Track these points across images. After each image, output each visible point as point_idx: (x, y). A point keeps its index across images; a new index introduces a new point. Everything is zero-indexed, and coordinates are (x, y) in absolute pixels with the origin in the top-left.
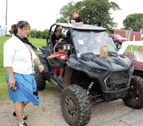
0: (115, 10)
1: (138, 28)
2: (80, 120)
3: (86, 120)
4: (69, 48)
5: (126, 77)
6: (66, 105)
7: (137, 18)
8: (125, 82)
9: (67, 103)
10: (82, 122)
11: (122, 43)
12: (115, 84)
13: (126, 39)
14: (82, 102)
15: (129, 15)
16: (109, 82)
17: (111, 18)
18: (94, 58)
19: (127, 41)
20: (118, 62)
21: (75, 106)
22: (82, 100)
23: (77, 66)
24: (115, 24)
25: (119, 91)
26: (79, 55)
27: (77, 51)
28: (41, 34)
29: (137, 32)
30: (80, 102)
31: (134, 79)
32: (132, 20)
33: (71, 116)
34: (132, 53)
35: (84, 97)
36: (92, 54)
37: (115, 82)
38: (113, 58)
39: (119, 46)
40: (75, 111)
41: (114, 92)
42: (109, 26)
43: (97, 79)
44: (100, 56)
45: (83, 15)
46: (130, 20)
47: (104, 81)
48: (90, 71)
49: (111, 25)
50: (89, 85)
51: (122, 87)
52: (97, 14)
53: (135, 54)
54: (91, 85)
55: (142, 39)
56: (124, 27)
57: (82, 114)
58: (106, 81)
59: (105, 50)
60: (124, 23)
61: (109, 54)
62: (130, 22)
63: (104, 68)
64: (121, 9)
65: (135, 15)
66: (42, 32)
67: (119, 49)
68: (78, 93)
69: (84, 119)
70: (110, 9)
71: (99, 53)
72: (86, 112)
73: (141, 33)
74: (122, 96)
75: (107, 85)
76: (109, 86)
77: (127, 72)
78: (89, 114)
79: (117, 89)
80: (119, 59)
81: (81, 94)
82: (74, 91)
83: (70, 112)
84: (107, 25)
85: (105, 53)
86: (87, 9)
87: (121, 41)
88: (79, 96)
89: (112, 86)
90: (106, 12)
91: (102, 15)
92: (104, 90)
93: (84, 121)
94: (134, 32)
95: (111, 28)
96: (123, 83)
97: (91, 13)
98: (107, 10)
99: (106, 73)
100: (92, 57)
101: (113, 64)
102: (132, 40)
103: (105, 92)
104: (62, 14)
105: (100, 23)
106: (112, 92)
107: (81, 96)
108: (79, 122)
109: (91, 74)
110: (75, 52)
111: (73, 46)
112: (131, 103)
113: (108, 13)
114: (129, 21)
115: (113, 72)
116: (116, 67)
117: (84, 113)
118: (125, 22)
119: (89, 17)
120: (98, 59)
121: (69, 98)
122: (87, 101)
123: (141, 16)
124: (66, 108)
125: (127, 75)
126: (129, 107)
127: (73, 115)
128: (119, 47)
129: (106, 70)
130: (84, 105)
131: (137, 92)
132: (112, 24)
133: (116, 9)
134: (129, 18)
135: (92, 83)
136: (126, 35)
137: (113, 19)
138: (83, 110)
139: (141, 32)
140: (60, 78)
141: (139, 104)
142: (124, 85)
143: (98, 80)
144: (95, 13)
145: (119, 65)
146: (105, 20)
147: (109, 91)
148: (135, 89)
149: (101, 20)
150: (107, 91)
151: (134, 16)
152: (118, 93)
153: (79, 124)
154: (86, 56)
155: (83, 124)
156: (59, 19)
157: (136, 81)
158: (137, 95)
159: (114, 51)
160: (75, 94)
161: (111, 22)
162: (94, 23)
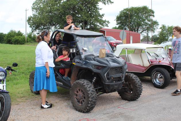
0: (105, 4)
1: (136, 27)
2: (89, 104)
3: (93, 104)
4: (74, 51)
5: (121, 73)
6: (75, 96)
7: (135, 14)
8: (120, 76)
9: (76, 94)
10: (90, 106)
11: (117, 46)
12: (113, 77)
13: (121, 41)
14: (90, 90)
15: (124, 10)
16: (109, 76)
17: (101, 14)
18: (96, 58)
19: (122, 43)
20: (114, 61)
21: (83, 95)
22: (89, 89)
23: (83, 65)
24: (106, 23)
25: (116, 83)
26: (83, 56)
27: (81, 54)
28: (5, 38)
29: (135, 31)
30: (88, 90)
31: (127, 75)
32: (128, 17)
33: (80, 104)
34: (127, 56)
35: (91, 87)
36: (93, 55)
37: (113, 76)
38: (110, 58)
39: (114, 48)
40: (84, 99)
41: (113, 84)
42: (98, 26)
43: (99, 73)
44: (100, 57)
45: (64, 12)
46: (125, 16)
47: (104, 75)
48: (94, 68)
49: (100, 24)
50: (93, 80)
51: (119, 81)
52: (81, 10)
53: (130, 56)
54: (94, 79)
55: (142, 40)
56: (117, 26)
57: (90, 99)
58: (106, 75)
59: (104, 51)
60: (117, 21)
61: (106, 55)
62: (126, 19)
63: (104, 65)
64: (113, 3)
65: (132, 10)
66: (5, 35)
67: (115, 51)
68: (86, 84)
69: (92, 103)
70: (99, 2)
71: (98, 55)
72: (94, 97)
73: (141, 33)
74: (119, 88)
75: (107, 78)
76: (108, 79)
77: (122, 69)
78: (95, 99)
79: (114, 82)
80: (115, 59)
81: (88, 85)
82: (83, 83)
83: (79, 102)
84: (96, 23)
85: (103, 54)
86: (68, 3)
87: (115, 44)
88: (87, 86)
89: (111, 79)
90: (94, 7)
91: (89, 11)
92: (105, 82)
93: (92, 105)
94: (131, 32)
95: (101, 28)
96: (119, 76)
97: (74, 9)
98: (94, 4)
99: (106, 69)
100: (93, 58)
101: (110, 62)
102: (128, 42)
103: (106, 83)
104: (35, 10)
105: (87, 21)
106: (111, 84)
107: (89, 86)
108: (88, 106)
109: (95, 70)
110: (79, 54)
111: (78, 49)
112: (127, 96)
113: (97, 8)
114: (124, 18)
115: (111, 68)
116: (113, 64)
117: (92, 98)
118: (119, 18)
119: (72, 13)
120: (98, 59)
121: (78, 90)
122: (93, 90)
123: (139, 11)
124: (75, 99)
125: (122, 71)
126: (126, 100)
127: (82, 103)
128: (114, 50)
129: (106, 67)
130: (91, 92)
131: (131, 86)
132: (102, 22)
133: (106, 2)
134: (124, 14)
135: (95, 78)
136: (121, 36)
137: (103, 15)
138: (91, 96)
139: (140, 31)
140: (65, 78)
141: (133, 96)
142: (119, 79)
143: (100, 75)
144: (79, 8)
145: (115, 63)
146: (93, 17)
147: (108, 83)
148: (130, 84)
149: (88, 17)
150: (107, 83)
151: (130, 10)
152: (116, 85)
153: (88, 108)
154: (88, 57)
155: (91, 108)
156: (32, 17)
157: (130, 77)
158: (131, 89)
159: (111, 53)
160: (84, 84)
161: (101, 20)
162: (78, 22)
